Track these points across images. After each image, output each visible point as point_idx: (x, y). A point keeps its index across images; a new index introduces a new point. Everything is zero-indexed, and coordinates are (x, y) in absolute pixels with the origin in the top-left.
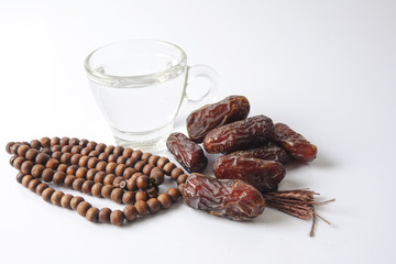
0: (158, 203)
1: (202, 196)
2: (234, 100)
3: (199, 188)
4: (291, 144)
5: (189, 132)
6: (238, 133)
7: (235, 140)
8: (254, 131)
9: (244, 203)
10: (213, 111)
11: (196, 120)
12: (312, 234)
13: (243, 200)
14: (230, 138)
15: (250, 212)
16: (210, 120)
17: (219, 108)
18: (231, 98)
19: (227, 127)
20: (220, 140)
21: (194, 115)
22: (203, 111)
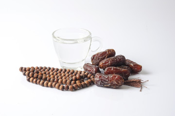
0: (85, 84)
1: (101, 79)
2: (109, 50)
3: (100, 77)
4: (132, 65)
5: (92, 62)
6: (112, 61)
7: (111, 63)
8: (118, 60)
9: (117, 80)
10: (102, 54)
11: (95, 58)
12: (141, 91)
13: (116, 79)
14: (109, 62)
15: (119, 83)
16: (100, 57)
17: (104, 53)
18: (108, 50)
19: (108, 59)
20: (106, 63)
21: (94, 56)
22: (98, 54)
